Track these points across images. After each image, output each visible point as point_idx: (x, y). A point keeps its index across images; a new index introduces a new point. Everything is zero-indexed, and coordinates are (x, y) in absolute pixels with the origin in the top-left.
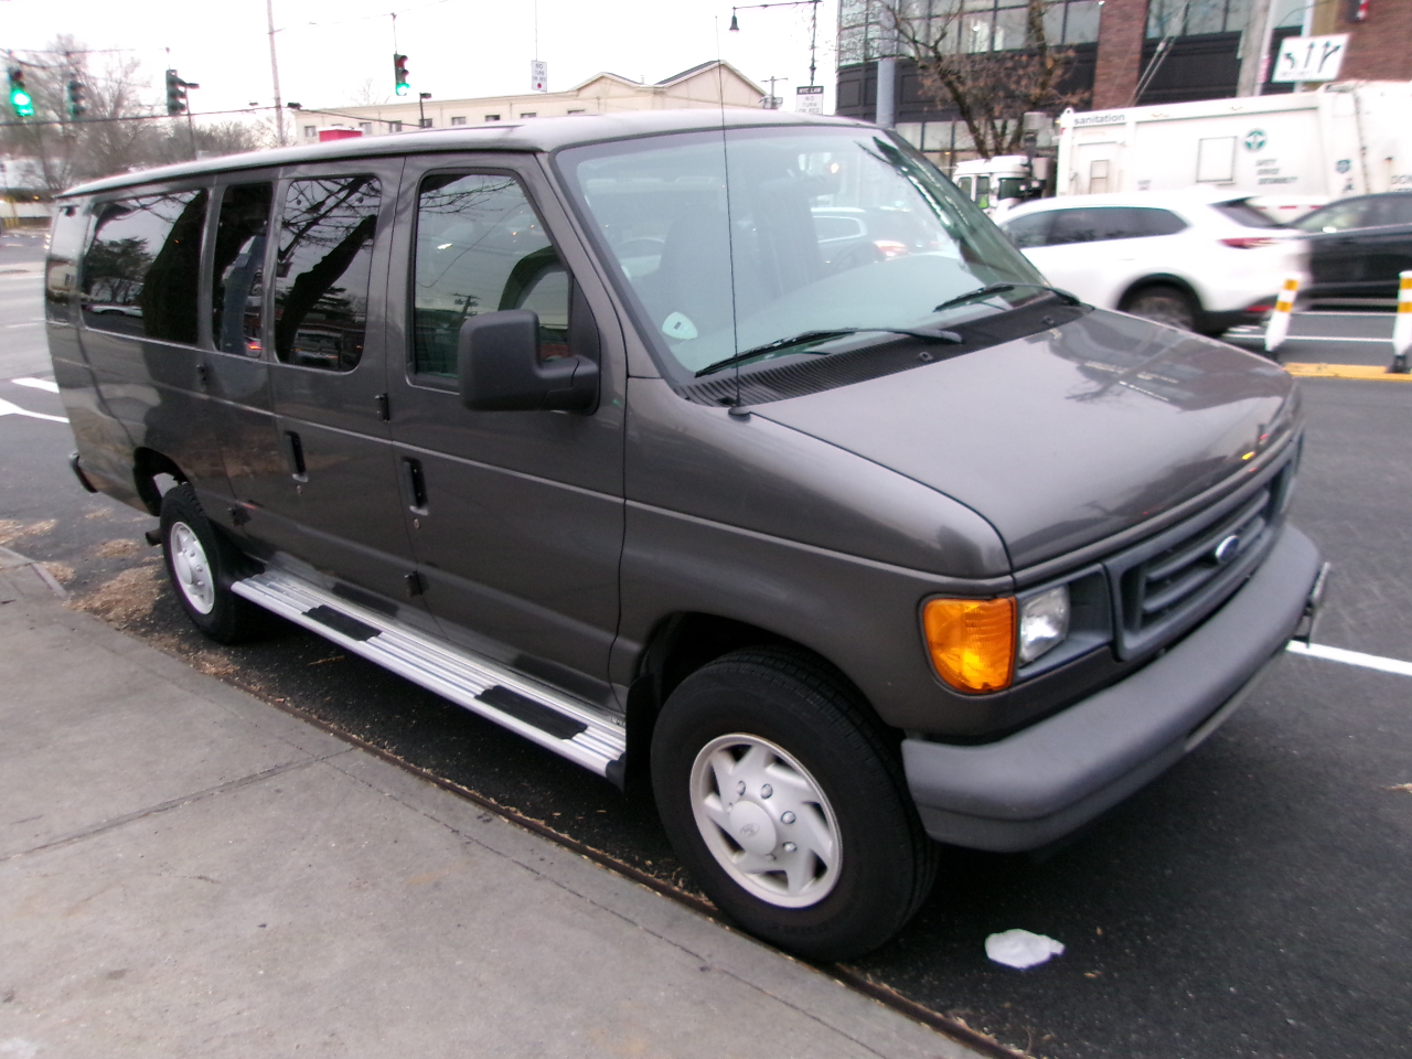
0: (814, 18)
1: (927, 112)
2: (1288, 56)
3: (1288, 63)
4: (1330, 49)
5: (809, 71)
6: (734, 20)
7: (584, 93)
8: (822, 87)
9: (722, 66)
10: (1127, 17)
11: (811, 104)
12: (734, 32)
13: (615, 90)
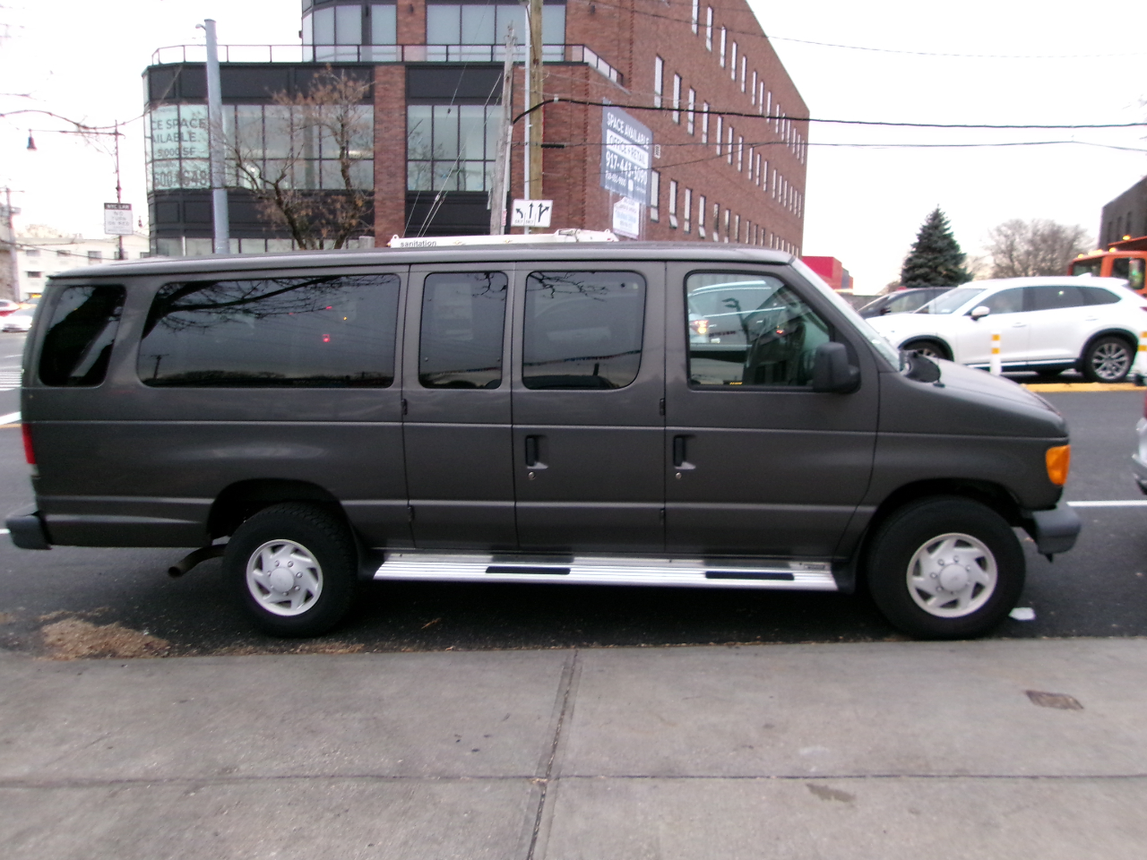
0: (116, 148)
1: (266, 231)
2: (518, 210)
3: (519, 215)
4: (543, 209)
5: (115, 191)
6: (31, 141)
8: (130, 205)
10: (392, 175)
11: (120, 218)
12: (31, 151)
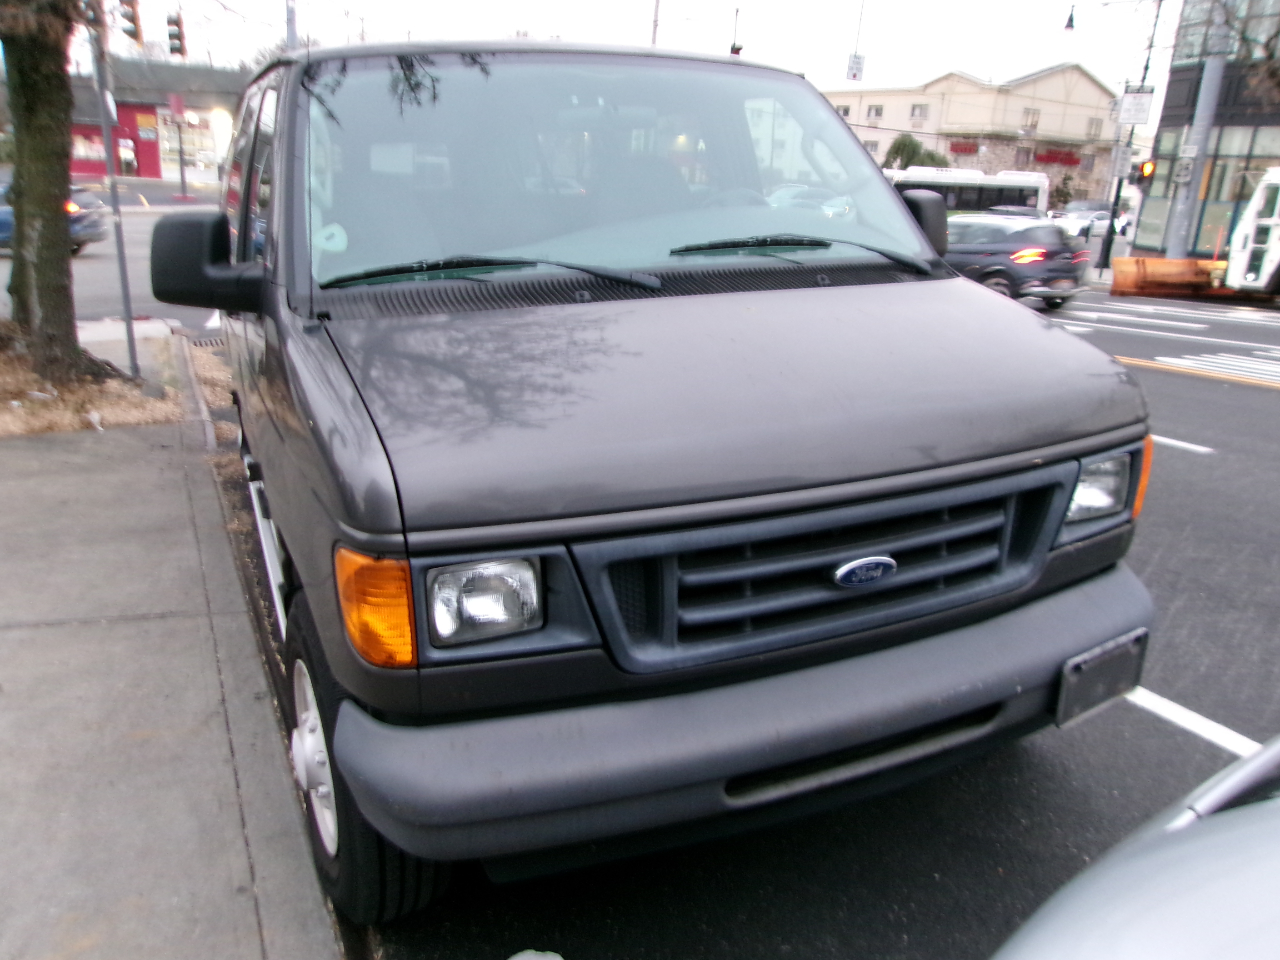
0: (1157, 17)
5: (1142, 71)
6: (1071, 20)
7: (930, 90)
8: (1152, 88)
9: (1077, 68)
11: (1137, 105)
12: (1069, 31)
13: (961, 88)
